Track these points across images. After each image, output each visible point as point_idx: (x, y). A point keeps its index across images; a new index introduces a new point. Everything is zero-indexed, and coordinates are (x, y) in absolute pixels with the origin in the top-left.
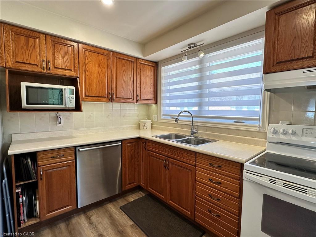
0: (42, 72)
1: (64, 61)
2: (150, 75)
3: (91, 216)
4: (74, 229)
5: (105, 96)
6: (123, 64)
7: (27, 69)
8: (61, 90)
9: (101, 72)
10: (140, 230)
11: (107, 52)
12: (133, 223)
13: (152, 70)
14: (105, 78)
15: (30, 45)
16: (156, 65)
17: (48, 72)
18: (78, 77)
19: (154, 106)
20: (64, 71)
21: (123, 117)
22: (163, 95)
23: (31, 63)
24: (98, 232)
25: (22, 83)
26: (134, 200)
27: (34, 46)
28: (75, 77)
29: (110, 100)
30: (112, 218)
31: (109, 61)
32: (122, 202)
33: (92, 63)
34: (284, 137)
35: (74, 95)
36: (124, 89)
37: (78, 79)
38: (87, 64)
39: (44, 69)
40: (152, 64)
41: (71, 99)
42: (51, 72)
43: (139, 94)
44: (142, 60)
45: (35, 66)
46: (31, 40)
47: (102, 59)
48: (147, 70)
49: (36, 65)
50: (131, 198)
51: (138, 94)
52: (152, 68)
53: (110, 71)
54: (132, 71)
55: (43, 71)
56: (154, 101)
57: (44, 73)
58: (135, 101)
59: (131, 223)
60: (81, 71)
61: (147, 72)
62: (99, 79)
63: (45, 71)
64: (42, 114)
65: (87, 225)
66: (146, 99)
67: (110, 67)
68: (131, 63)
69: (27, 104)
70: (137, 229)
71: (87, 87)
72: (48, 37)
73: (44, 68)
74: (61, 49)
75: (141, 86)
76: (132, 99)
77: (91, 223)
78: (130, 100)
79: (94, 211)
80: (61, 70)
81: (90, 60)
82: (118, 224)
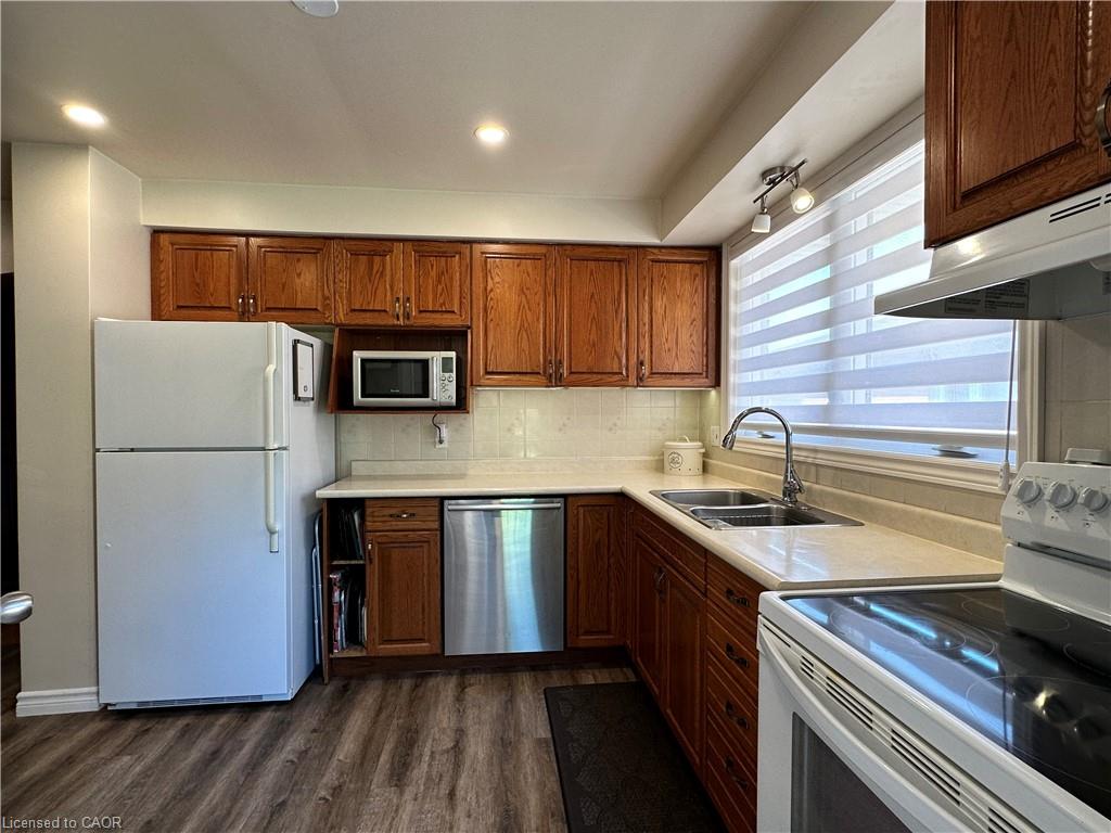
0: (394, 326)
1: (439, 291)
2: (687, 294)
3: (470, 685)
4: (421, 698)
5: (536, 370)
6: (592, 274)
7: (369, 322)
8: (425, 363)
9: (527, 307)
10: (553, 758)
11: (543, 250)
12: (550, 736)
13: (696, 275)
14: (538, 320)
15: (375, 271)
16: (711, 258)
17: (407, 322)
18: (469, 328)
19: (713, 393)
20: (438, 316)
21: (611, 429)
22: (734, 355)
23: (376, 308)
24: (460, 722)
25: (355, 353)
26: (593, 682)
27: (382, 273)
28: (463, 326)
29: (551, 382)
30: (510, 707)
31: (549, 272)
32: (557, 679)
33: (503, 287)
34: (1061, 520)
35: (452, 371)
36: (594, 345)
37: (469, 331)
38: (492, 290)
39: (398, 319)
40: (699, 255)
41: (446, 382)
42: (411, 322)
43: (646, 356)
44: (656, 251)
45: (383, 314)
46: (377, 259)
47: (530, 270)
48: (678, 279)
49: (385, 311)
50: (590, 676)
51: (641, 357)
52: (697, 269)
53: (551, 299)
54: (621, 287)
55: (396, 322)
56: (707, 377)
57: (397, 325)
58: (633, 380)
59: (544, 732)
60: (475, 310)
61: (678, 284)
62: (522, 326)
63: (401, 322)
64: (390, 417)
65: (450, 699)
66: (675, 374)
67: (550, 289)
68: (620, 266)
69: (362, 397)
70: (548, 752)
71: (489, 350)
72: (407, 244)
73: (398, 315)
74: (432, 266)
75: (654, 332)
76: (621, 373)
77: (459, 699)
78: (616, 378)
79: (482, 678)
80: (434, 315)
81: (497, 279)
82: (513, 722)
